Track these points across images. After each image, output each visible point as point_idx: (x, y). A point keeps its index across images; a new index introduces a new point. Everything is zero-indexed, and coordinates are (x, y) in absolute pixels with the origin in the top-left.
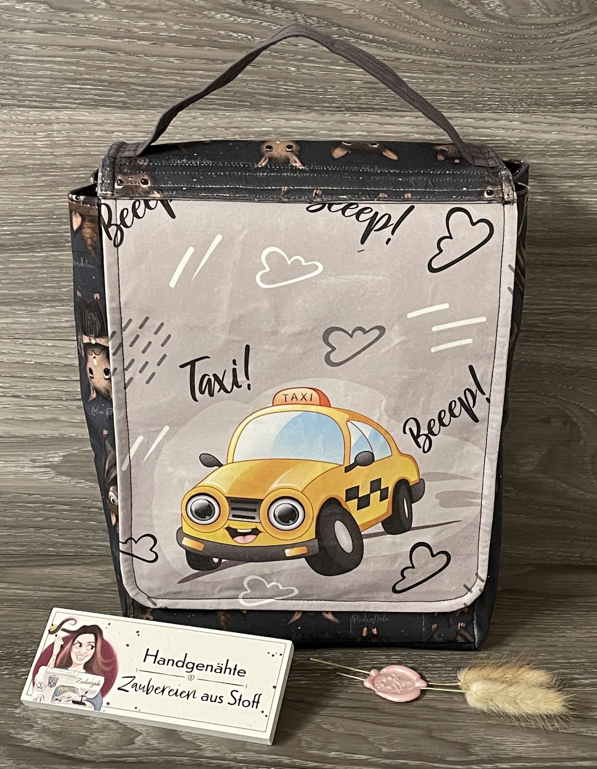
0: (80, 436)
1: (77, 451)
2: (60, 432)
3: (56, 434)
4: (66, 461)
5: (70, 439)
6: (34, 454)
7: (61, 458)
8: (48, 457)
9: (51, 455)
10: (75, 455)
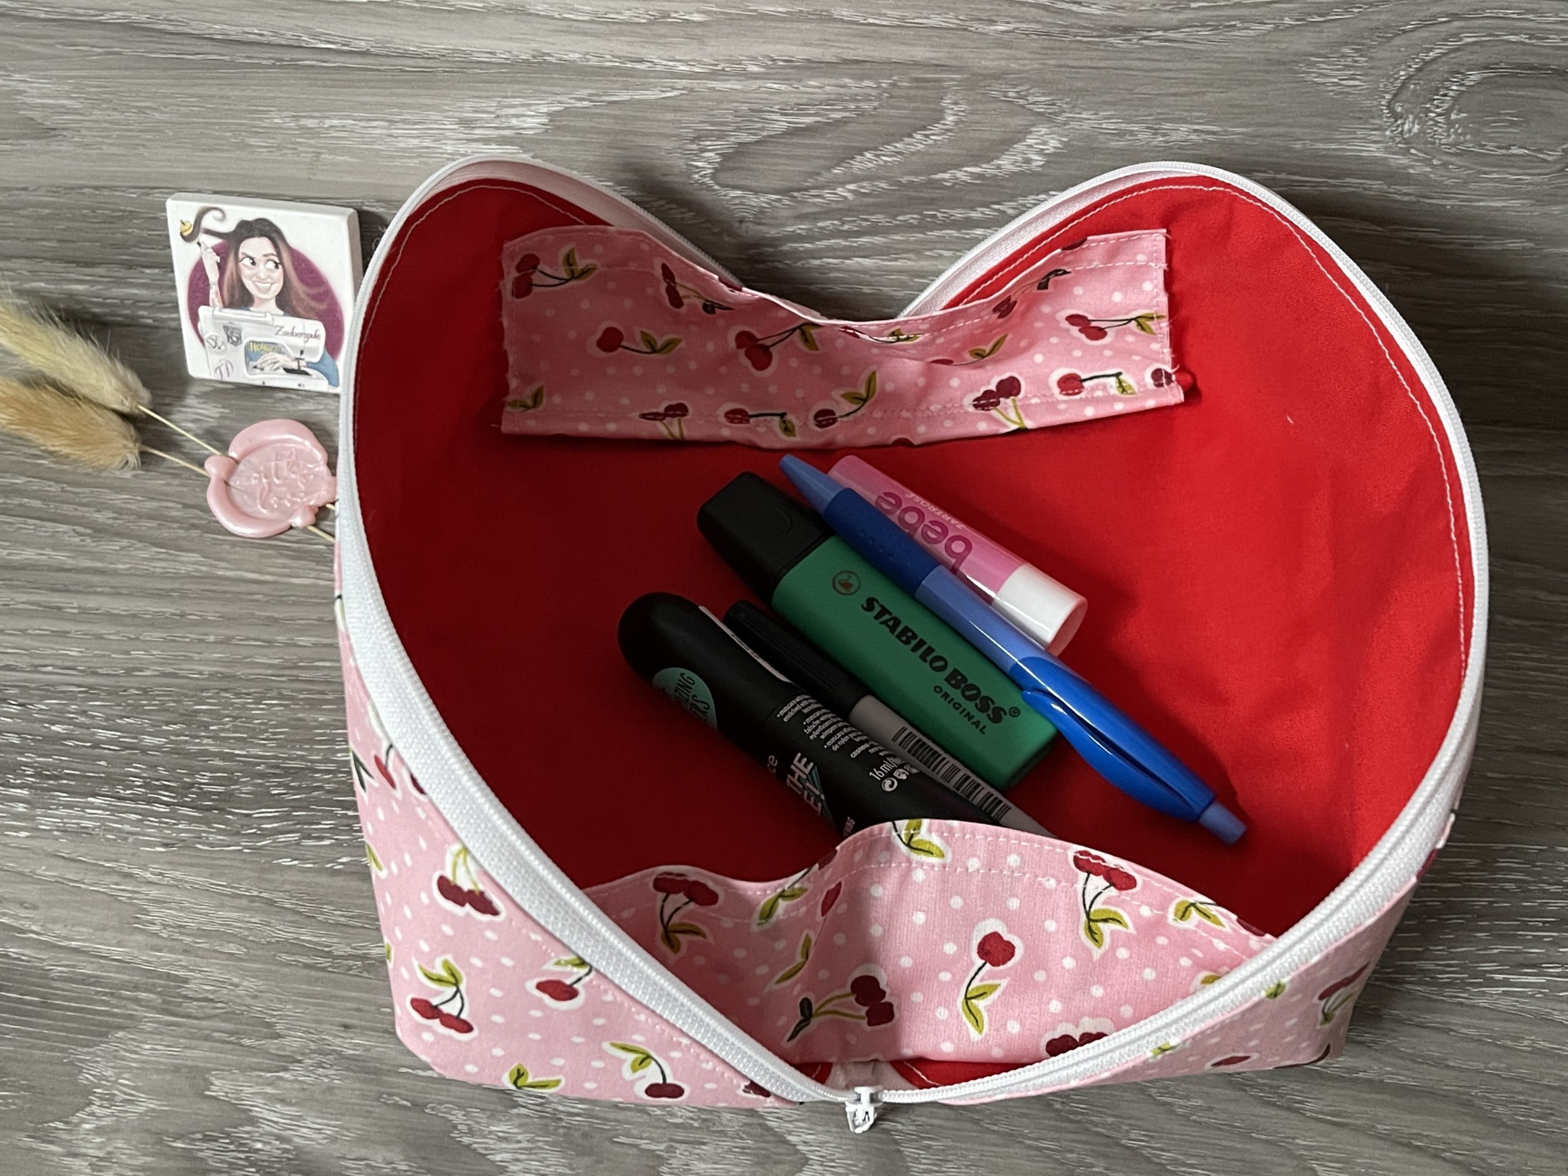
0: (594, 62)
1: (586, 104)
2: (534, 45)
3: (523, 51)
4: (558, 127)
5: (564, 67)
6: (467, 108)
7: (545, 120)
8: (506, 116)
9: (511, 111)
10: (582, 114)
